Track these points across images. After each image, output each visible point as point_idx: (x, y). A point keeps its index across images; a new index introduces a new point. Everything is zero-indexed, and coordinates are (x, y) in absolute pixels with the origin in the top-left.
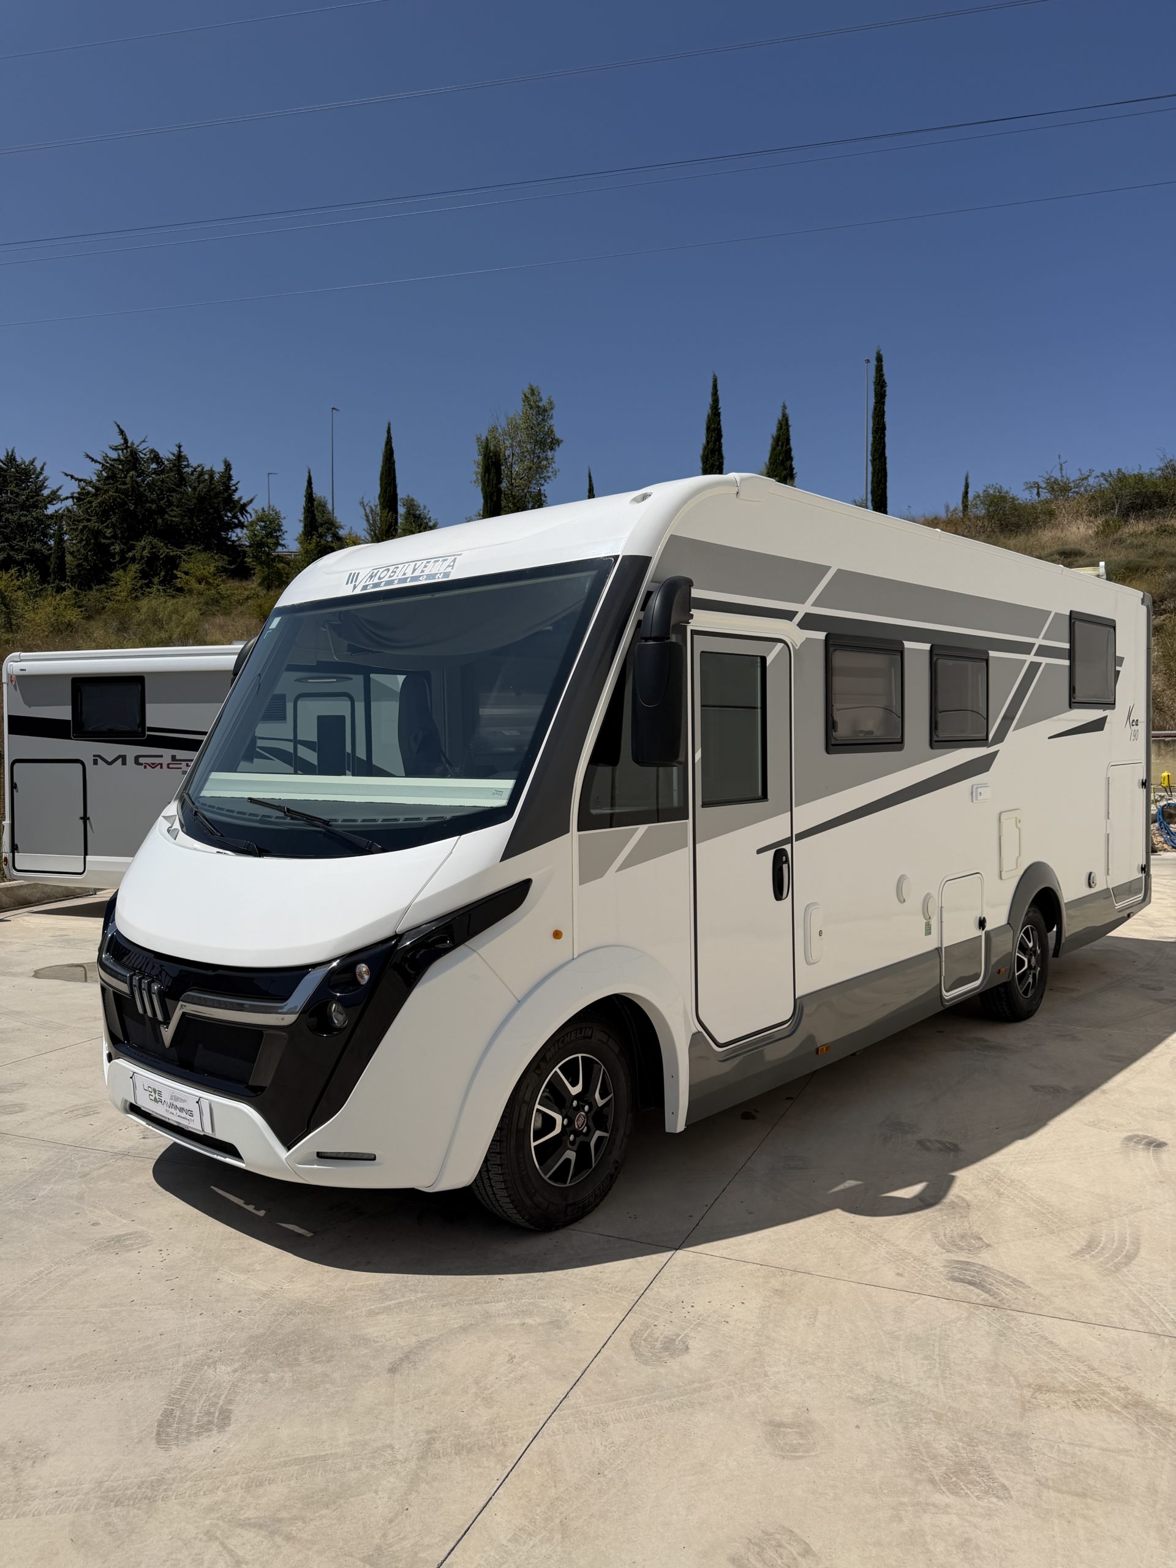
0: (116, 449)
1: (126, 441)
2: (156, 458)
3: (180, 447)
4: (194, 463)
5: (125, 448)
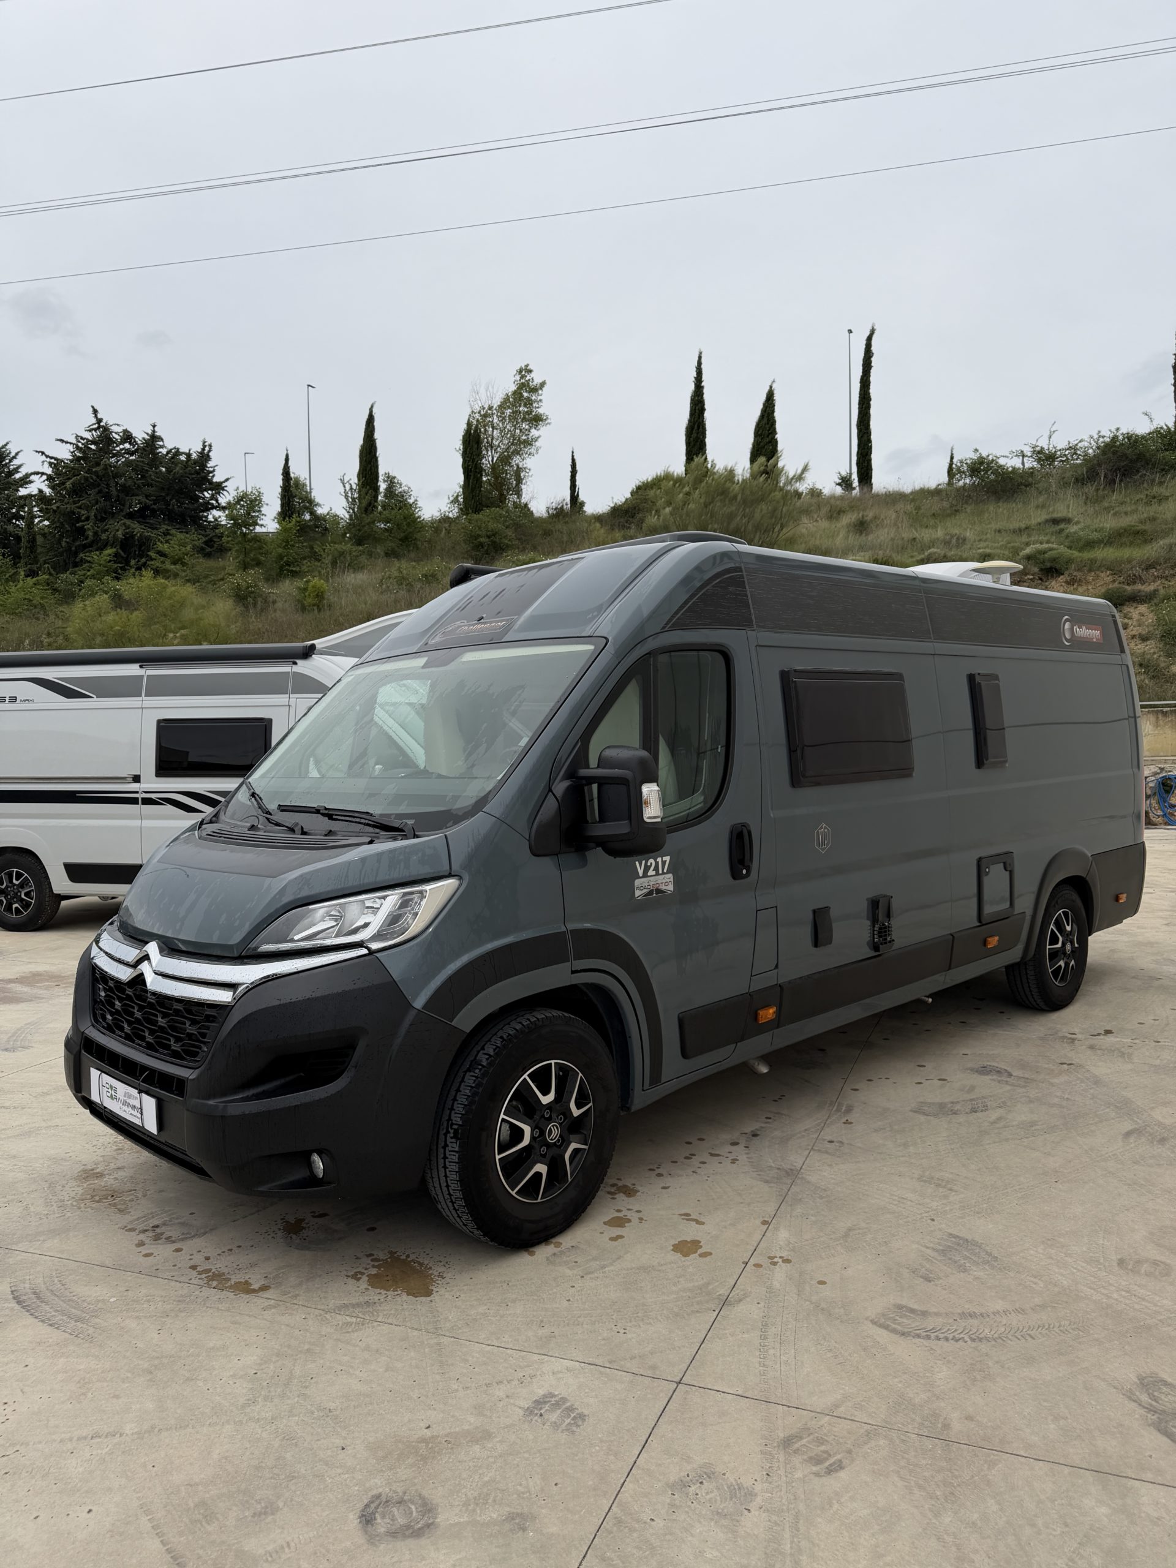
1: (99, 421)
2: (128, 437)
3: (154, 426)
4: (169, 444)
5: (98, 428)
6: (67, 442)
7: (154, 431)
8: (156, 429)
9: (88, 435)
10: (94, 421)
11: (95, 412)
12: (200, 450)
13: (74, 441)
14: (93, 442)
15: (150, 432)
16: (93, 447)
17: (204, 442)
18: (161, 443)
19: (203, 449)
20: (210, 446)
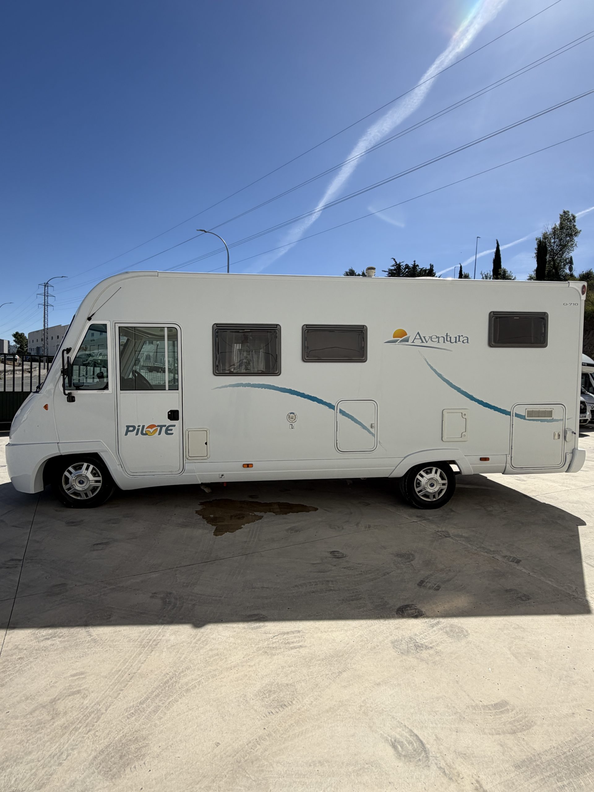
0: (393, 266)
1: (396, 262)
2: (407, 266)
3: (415, 261)
4: (421, 267)
5: (396, 265)
6: (386, 271)
7: (415, 263)
8: (416, 262)
9: (393, 268)
10: (395, 263)
11: (394, 259)
12: (429, 268)
13: (388, 270)
14: (394, 270)
15: (413, 264)
16: (395, 272)
17: (431, 265)
18: (417, 267)
19: (431, 268)
20: (433, 266)
